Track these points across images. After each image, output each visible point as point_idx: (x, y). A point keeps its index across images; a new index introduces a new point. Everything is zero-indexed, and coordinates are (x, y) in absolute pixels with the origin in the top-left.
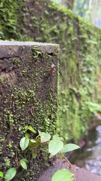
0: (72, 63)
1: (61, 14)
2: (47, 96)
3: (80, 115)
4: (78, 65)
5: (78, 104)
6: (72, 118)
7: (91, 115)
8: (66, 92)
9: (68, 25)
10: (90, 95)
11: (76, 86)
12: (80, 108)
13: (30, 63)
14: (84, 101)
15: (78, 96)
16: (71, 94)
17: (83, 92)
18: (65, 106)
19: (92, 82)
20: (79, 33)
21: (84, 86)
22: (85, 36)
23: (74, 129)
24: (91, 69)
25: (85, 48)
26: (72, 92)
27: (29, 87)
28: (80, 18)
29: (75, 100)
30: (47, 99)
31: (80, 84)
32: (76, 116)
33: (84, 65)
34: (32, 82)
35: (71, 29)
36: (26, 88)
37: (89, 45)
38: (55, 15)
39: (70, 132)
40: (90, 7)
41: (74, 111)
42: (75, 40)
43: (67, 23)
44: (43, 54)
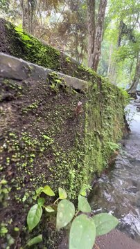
0: (96, 112)
1: (88, 73)
2: (72, 142)
3: (102, 152)
4: (100, 113)
5: (101, 144)
6: (96, 154)
7: (110, 152)
8: (91, 134)
9: (94, 83)
10: (110, 136)
11: (99, 130)
12: (102, 147)
13: (45, 94)
14: (105, 141)
15: (101, 137)
16: (95, 135)
17: (104, 134)
18: (91, 145)
19: (112, 127)
20: (101, 89)
21: (105, 129)
22: (106, 91)
23: (98, 163)
24: (111, 117)
25: (106, 101)
26: (96, 134)
27: (42, 131)
28: (102, 78)
29: (98, 140)
30: (72, 145)
31: (102, 127)
32: (99, 153)
33: (106, 113)
34: (49, 124)
35: (95, 85)
36: (37, 133)
37: (109, 98)
38: (83, 75)
39: (94, 166)
40: (109, 74)
41: (98, 149)
42: (99, 94)
43: (93, 81)
44: (66, 86)
